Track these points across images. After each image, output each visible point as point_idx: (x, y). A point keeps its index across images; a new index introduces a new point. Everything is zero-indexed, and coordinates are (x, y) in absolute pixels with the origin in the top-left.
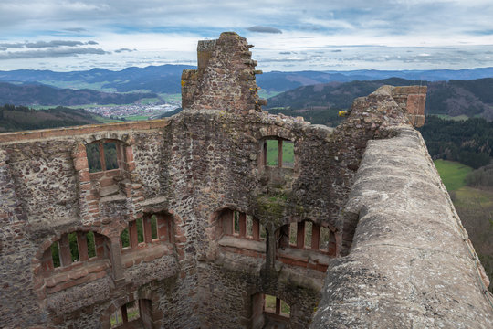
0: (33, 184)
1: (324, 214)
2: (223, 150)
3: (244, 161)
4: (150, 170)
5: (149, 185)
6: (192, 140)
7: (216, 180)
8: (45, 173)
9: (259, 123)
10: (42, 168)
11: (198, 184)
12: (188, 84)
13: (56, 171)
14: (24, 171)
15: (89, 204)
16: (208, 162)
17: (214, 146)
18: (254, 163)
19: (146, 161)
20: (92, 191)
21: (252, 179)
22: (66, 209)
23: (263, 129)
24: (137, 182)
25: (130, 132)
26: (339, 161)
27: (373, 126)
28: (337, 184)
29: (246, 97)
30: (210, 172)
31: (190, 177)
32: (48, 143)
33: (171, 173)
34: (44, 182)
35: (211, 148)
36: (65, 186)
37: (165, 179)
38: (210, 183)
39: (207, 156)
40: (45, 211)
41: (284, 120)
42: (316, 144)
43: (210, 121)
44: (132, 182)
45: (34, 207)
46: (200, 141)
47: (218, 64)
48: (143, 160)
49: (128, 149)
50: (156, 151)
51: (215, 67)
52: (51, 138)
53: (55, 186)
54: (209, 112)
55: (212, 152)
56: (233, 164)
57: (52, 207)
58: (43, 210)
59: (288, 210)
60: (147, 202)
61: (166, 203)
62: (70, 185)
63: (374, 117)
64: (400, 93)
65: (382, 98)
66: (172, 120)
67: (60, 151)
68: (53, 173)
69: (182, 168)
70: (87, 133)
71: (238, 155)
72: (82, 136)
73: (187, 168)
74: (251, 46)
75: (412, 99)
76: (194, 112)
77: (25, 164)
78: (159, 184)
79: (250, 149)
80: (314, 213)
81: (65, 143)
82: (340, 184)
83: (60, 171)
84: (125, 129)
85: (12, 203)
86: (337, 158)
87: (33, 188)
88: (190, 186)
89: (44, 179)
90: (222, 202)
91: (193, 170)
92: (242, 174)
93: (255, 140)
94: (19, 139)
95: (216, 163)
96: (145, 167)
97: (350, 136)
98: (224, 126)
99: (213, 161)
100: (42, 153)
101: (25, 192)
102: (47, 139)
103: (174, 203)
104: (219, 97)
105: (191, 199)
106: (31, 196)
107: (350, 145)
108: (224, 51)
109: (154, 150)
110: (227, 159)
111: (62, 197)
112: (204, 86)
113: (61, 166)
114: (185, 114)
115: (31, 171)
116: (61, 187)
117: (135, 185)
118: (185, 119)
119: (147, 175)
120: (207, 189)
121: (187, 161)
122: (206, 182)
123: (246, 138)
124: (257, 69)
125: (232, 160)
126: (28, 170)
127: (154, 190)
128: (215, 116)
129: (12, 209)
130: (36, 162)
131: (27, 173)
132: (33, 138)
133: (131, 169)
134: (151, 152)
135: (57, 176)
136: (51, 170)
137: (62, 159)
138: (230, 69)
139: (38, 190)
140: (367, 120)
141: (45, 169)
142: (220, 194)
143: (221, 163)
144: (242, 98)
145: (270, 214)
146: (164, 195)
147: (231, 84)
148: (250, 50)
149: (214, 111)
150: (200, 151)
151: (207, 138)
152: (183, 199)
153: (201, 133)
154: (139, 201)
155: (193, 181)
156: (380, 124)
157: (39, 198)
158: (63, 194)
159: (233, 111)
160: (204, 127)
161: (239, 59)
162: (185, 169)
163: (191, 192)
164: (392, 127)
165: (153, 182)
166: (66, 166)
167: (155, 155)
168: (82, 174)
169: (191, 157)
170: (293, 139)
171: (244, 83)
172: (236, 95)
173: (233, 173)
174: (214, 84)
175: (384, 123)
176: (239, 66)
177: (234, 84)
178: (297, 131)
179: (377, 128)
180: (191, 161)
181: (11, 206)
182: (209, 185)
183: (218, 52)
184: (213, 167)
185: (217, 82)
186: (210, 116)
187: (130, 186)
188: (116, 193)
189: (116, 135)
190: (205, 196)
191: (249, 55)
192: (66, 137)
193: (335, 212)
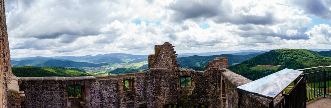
0: (105, 95)
1: (205, 100)
2: (167, 82)
3: (174, 85)
4: (141, 91)
5: (140, 96)
6: (155, 79)
7: (164, 94)
8: (109, 91)
9: (179, 71)
10: (108, 89)
11: (157, 95)
12: (151, 59)
13: (112, 91)
14: (103, 90)
15: (123, 104)
16: (161, 87)
17: (163, 81)
18: (178, 86)
19: (139, 87)
20: (124, 99)
21: (178, 92)
22: (115, 105)
23: (181, 74)
24: (137, 95)
25: (135, 77)
26: (208, 81)
27: (216, 69)
28: (208, 89)
29: (174, 63)
30: (162, 91)
31: (154, 93)
32: (110, 80)
33: (148, 92)
34: (108, 95)
35: (162, 82)
36: (115, 96)
37: (145, 94)
38: (162, 95)
39: (161, 85)
40: (108, 106)
41: (187, 70)
42: (199, 77)
43: (162, 72)
44: (136, 95)
45: (104, 104)
46: (158, 79)
47: (164, 53)
48: (138, 87)
49: (134, 82)
50: (142, 83)
51: (162, 53)
52: (111, 79)
53: (111, 96)
54: (161, 69)
55: (162, 83)
56: (171, 87)
57: (110, 104)
58: (107, 105)
59: (192, 101)
60: (140, 103)
61: (146, 104)
62: (116, 96)
63: (216, 67)
64: (221, 59)
65: (217, 61)
66: (147, 72)
67: (114, 83)
68: (111, 91)
69: (151, 90)
70: (122, 77)
71: (172, 83)
72: (120, 78)
73: (153, 90)
74: (174, 47)
75: (224, 61)
76: (155, 69)
77: (103, 88)
78: (143, 96)
79: (176, 81)
80: (201, 100)
81: (115, 80)
82: (209, 89)
83: (114, 90)
84: (133, 76)
85: (100, 102)
86: (207, 81)
87: (105, 96)
88: (154, 96)
89: (108, 93)
90: (167, 102)
91: (155, 90)
92: (174, 90)
93: (178, 77)
94: (102, 79)
95: (164, 87)
96: (139, 89)
97: (210, 73)
98: (167, 73)
99: (163, 86)
100: (108, 84)
101: (103, 98)
102: (110, 79)
103: (149, 103)
104: (164, 63)
105: (154, 102)
106: (104, 99)
107: (210, 76)
108: (166, 48)
109: (141, 83)
110: (168, 85)
111: (114, 101)
112: (158, 60)
113: (113, 89)
114: (152, 70)
115: (105, 90)
116: (113, 97)
117: (137, 97)
118: (152, 72)
119: (140, 93)
120: (160, 97)
121: (153, 87)
122: (160, 94)
123: (175, 77)
124: (176, 53)
125: (171, 85)
126: (104, 90)
127: (142, 98)
128: (163, 70)
129: (99, 104)
130: (106, 87)
131: (104, 91)
132: (106, 78)
133: (135, 90)
134: (141, 84)
135: (112, 93)
136: (111, 90)
137: (114, 86)
138: (168, 54)
139: (106, 97)
140: (214, 68)
141: (109, 90)
142: (166, 99)
143: (166, 87)
144: (173, 63)
145: (186, 104)
146: (146, 100)
147: (168, 59)
148: (173, 48)
149: (163, 68)
150: (158, 83)
151: (161, 78)
152: (152, 102)
153: (158, 76)
154: (138, 103)
155: (155, 94)
156: (218, 68)
157: (107, 101)
158: (114, 99)
159: (169, 68)
160: (159, 74)
161: (171, 51)
162: (152, 90)
163: (154, 99)
164: (222, 69)
165: (141, 96)
166: (115, 89)
167: (142, 85)
168: (121, 92)
169: (154, 85)
170: (192, 76)
171: (173, 58)
172: (170, 62)
173: (171, 90)
174: (162, 59)
175: (219, 68)
176: (171, 53)
177: (170, 59)
178: (192, 73)
179: (217, 70)
180: (154, 87)
181: (99, 103)
182: (161, 96)
183: (163, 49)
184: (163, 89)
185: (163, 59)
186: (161, 70)
187: (135, 97)
188: (130, 100)
189: (130, 78)
190: (160, 100)
191: (173, 49)
192: (116, 78)
193: (208, 99)
